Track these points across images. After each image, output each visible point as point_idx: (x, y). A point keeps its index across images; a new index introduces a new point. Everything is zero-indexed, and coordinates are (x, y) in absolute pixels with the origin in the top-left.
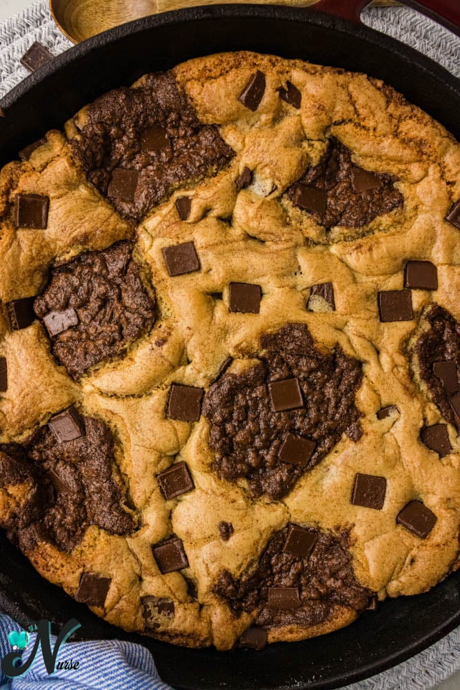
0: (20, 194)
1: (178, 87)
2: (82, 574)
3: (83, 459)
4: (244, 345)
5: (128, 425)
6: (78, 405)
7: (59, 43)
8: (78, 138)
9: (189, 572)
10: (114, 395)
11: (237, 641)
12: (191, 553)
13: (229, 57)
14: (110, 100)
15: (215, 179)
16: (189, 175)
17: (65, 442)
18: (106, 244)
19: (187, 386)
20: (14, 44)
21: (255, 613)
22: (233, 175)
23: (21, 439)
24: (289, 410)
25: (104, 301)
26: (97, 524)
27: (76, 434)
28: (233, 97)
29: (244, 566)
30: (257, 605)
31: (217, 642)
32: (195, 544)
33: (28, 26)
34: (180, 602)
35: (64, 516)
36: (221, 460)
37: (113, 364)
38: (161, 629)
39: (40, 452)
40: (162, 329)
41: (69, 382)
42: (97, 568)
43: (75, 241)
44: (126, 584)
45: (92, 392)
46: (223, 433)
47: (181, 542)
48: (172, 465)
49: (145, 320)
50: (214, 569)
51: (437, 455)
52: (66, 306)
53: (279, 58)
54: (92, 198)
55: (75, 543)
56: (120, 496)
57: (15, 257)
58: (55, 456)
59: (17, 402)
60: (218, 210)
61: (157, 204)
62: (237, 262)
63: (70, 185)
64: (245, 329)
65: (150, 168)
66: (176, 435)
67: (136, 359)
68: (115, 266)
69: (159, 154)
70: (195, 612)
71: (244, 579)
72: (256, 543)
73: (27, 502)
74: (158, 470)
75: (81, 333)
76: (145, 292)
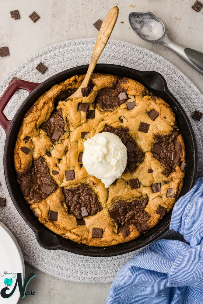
0: (48, 218)
2: (157, 213)
8: (33, 200)
9: (162, 183)
10: (107, 199)
11: (183, 171)
12: (156, 182)
13: (16, 156)
14: (24, 190)
15: (48, 163)
18: (63, 196)
21: (176, 165)
22: (47, 157)
23: (117, 227)
26: (144, 208)
28: (26, 156)
29: (162, 167)
30: (174, 164)
31: (182, 177)
32: (154, 180)
34: (169, 186)
37: (98, 198)
38: (176, 193)
40: (90, 183)
41: (102, 211)
42: (156, 209)
43: (62, 205)
44: (161, 201)
45: (106, 205)
47: (153, 184)
48: (130, 184)
50: (161, 176)
51: (135, 107)
52: (80, 210)
53: (17, 142)
54: (50, 198)
55: (149, 214)
56: (137, 200)
59: (106, 226)
60: (57, 162)
61: (53, 180)
62: (72, 159)
63: (46, 204)
67: (98, 191)
70: (173, 182)
71: (165, 167)
72: (155, 162)
73: (134, 226)
74: (131, 189)
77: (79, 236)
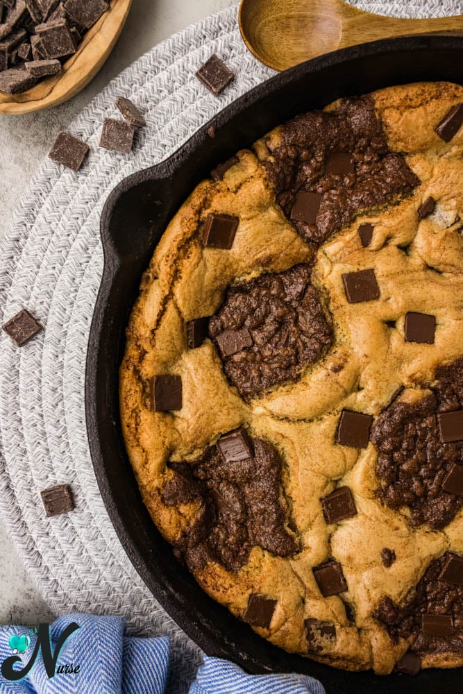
0: (213, 214)
1: (377, 115)
2: (251, 595)
3: (249, 481)
4: (418, 375)
5: (298, 449)
6: (247, 426)
7: (234, 56)
8: (272, 159)
9: (348, 596)
10: (286, 419)
11: (396, 666)
12: (350, 578)
13: (430, 88)
14: (308, 123)
15: (400, 208)
16: (376, 202)
17: (231, 462)
18: (286, 267)
19: (356, 412)
20: (189, 55)
21: (411, 638)
22: (417, 205)
23: (191, 458)
24: (457, 441)
25: (281, 323)
26: (259, 545)
27: (245, 455)
28: (430, 127)
29: (405, 593)
30: (411, 631)
31: (377, 667)
32: (356, 569)
33: (205, 37)
34: (342, 626)
35: (227, 537)
36: (387, 487)
37: (287, 387)
38: (324, 651)
39: (205, 470)
40: (337, 355)
41: (241, 403)
42: (265, 590)
43: (258, 262)
44: (292, 607)
45: (263, 414)
46: (392, 461)
47: (340, 566)
48: (336, 490)
49: (323, 345)
50: (376, 595)
52: (241, 327)
54: (279, 221)
55: (242, 565)
56: (283, 518)
57: (201, 276)
58: (219, 476)
59: (192, 421)
60: (399, 239)
61: (339, 229)
62: (416, 292)
63: (262, 207)
64: (420, 360)
65: (333, 191)
66: (345, 461)
67: (311, 384)
68: (294, 290)
69: (342, 178)
70: (356, 636)
71: (403, 605)
72: (417, 570)
73: (197, 521)
74: (323, 495)
75: (255, 355)
76: (324, 317)
77: (153, 332)
